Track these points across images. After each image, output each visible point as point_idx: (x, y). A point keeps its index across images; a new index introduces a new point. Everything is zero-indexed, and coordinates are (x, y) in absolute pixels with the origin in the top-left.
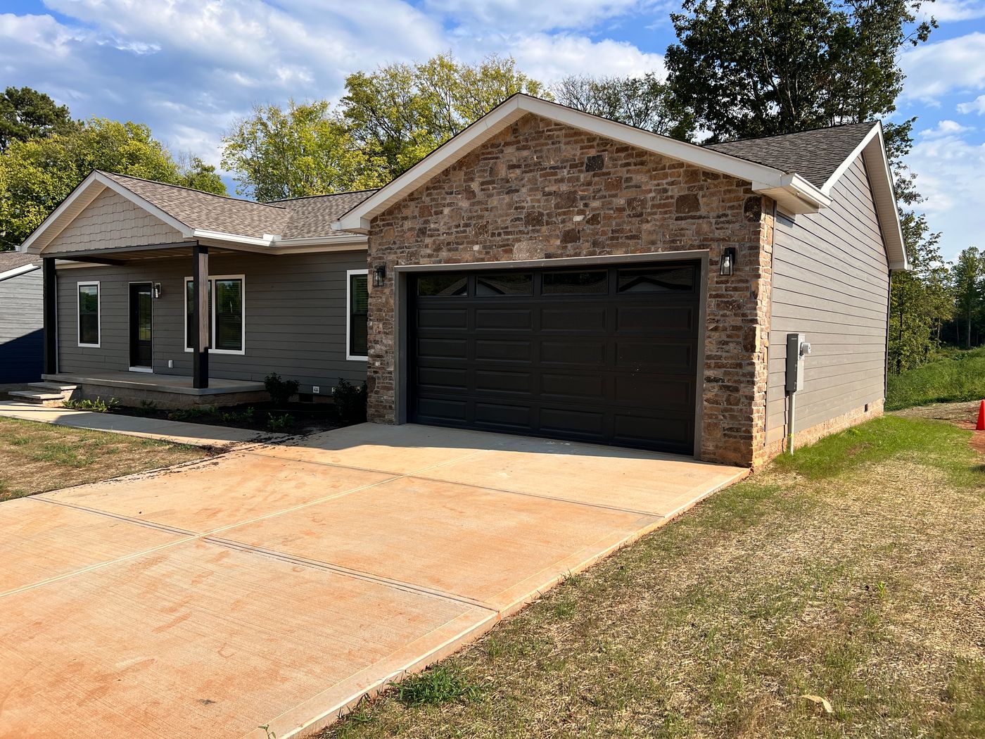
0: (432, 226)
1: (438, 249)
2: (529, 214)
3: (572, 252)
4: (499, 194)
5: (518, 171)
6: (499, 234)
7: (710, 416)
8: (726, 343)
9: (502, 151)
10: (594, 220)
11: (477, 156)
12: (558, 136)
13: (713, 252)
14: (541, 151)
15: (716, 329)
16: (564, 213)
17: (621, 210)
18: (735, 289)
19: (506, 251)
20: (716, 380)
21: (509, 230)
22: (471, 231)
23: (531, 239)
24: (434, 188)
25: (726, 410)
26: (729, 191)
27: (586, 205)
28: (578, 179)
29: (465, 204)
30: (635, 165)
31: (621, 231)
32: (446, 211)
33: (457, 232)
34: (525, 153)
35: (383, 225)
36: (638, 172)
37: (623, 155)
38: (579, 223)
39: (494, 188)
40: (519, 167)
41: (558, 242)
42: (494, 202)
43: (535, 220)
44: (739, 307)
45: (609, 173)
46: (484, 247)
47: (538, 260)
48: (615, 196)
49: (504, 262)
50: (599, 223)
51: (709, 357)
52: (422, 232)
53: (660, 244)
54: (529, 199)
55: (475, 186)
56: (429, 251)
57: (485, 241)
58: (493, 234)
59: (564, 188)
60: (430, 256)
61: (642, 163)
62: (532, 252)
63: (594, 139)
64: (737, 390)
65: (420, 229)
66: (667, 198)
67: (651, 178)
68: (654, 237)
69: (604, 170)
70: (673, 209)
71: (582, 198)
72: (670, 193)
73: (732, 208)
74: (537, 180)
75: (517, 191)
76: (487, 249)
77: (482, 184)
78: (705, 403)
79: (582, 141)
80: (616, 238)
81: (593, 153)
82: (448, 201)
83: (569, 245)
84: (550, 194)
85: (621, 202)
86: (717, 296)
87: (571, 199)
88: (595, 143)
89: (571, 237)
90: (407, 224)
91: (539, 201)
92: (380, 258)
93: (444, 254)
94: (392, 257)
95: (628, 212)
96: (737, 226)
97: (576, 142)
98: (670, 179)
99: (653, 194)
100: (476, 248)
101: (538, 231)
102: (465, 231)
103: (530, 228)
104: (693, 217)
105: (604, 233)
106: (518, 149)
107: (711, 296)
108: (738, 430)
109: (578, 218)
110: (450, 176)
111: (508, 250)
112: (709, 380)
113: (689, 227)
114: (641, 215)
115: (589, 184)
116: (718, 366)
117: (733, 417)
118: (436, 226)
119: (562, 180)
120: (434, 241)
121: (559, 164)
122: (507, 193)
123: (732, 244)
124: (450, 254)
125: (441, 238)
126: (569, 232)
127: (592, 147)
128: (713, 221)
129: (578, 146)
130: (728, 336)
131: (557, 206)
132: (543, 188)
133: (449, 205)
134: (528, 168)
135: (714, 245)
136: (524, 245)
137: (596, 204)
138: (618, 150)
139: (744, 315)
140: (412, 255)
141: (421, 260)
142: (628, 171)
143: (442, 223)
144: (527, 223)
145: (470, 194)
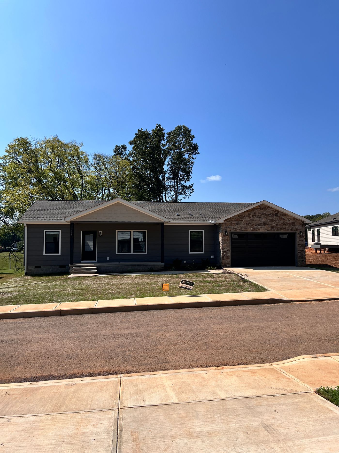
0: (240, 223)
1: (242, 228)
2: (263, 223)
3: (273, 230)
4: (256, 218)
5: (261, 214)
6: (257, 226)
7: (299, 259)
8: (301, 247)
9: (257, 210)
10: (277, 225)
11: (251, 210)
12: (269, 209)
13: (298, 232)
14: (265, 211)
15: (299, 244)
16: (271, 223)
17: (282, 223)
18: (302, 238)
19: (258, 229)
20: (300, 253)
21: (259, 225)
22: (250, 225)
23: (264, 227)
24: (240, 215)
25: (301, 258)
26: (300, 222)
27: (275, 222)
28: (273, 217)
29: (248, 219)
30: (284, 216)
31: (282, 227)
32: (244, 220)
33: (247, 225)
34: (262, 211)
35: (226, 222)
36: (285, 217)
37: (282, 214)
38: (274, 225)
39: (255, 217)
40: (261, 213)
41: (270, 228)
42: (256, 219)
43: (265, 224)
44: (303, 241)
45: (279, 217)
46: (253, 228)
47: (266, 231)
48: (281, 221)
49: (258, 231)
50: (278, 225)
51: (299, 249)
52: (237, 224)
53: (289, 230)
54: (263, 219)
55: (251, 216)
56: (239, 228)
57: (254, 227)
58: (255, 226)
59: (271, 218)
60: (239, 229)
61: (286, 216)
62: (264, 230)
63: (276, 210)
64: (303, 254)
65: (237, 223)
66: (290, 222)
67: (287, 218)
68: (288, 229)
69: (278, 216)
70: (291, 224)
71: (275, 220)
72: (290, 221)
73: (300, 225)
74: (265, 216)
75: (261, 218)
76: (254, 228)
77: (253, 215)
78: (298, 257)
79: (274, 210)
80: (281, 228)
81: (276, 213)
82: (244, 218)
83: (272, 229)
84: (268, 219)
85: (282, 222)
86: (299, 239)
87: (272, 221)
88: (277, 211)
89: (272, 227)
90: (233, 222)
91: (265, 220)
92: (225, 229)
93: (243, 229)
94: (228, 229)
95: (283, 224)
96: (301, 228)
97: (273, 210)
98: (290, 219)
99: (288, 221)
100: (251, 228)
101: (265, 226)
102: (249, 225)
103: (264, 225)
104: (294, 226)
105: (279, 227)
106: (261, 210)
107: (298, 239)
108: (303, 261)
109: (274, 224)
110: (245, 213)
111: (259, 229)
112: (299, 253)
113: (294, 227)
114: (286, 224)
115: (276, 218)
116: (300, 250)
117: (303, 259)
118: (241, 223)
119: (270, 217)
120: (241, 226)
121: (269, 214)
122: (259, 218)
123: (301, 231)
124: (245, 229)
125: (242, 225)
126: (272, 226)
127: (276, 212)
128: (298, 227)
129: (273, 211)
130: (301, 245)
131: (270, 222)
132: (266, 218)
133: (244, 219)
134: (263, 214)
135: (298, 230)
136: (263, 228)
137: (277, 222)
138: (281, 213)
139: (304, 242)
140: (235, 229)
141: (237, 230)
142: (283, 217)
143: (243, 223)
144: (263, 224)
145: (250, 217)
